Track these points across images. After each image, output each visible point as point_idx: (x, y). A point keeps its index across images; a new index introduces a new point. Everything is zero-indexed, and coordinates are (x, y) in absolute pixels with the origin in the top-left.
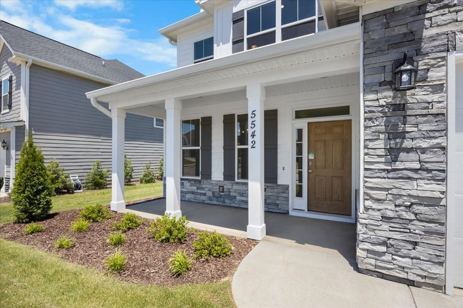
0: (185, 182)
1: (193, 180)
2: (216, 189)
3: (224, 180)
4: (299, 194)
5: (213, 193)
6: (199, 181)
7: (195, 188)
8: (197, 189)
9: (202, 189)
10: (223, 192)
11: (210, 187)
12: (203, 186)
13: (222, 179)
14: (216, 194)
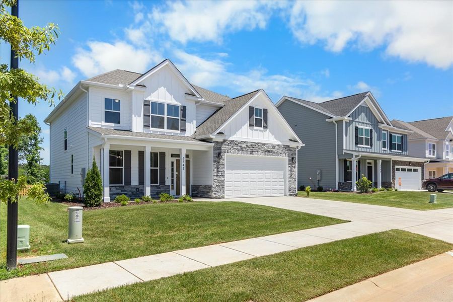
0: (112, 188)
1: (118, 186)
2: (134, 190)
3: (139, 184)
4: (173, 189)
5: (132, 192)
6: (123, 187)
7: (120, 191)
8: (122, 191)
9: (125, 191)
10: (139, 191)
11: (130, 189)
12: (126, 189)
13: (138, 184)
14: (134, 193)
